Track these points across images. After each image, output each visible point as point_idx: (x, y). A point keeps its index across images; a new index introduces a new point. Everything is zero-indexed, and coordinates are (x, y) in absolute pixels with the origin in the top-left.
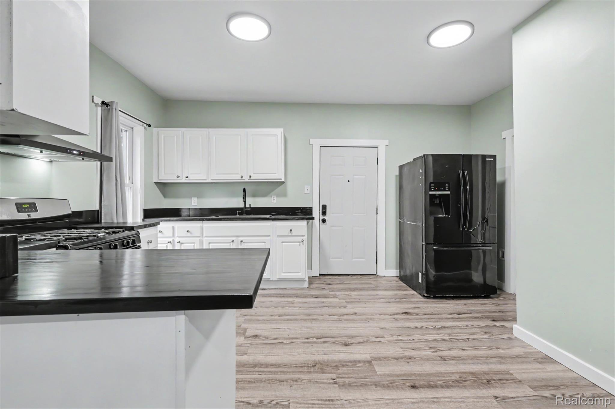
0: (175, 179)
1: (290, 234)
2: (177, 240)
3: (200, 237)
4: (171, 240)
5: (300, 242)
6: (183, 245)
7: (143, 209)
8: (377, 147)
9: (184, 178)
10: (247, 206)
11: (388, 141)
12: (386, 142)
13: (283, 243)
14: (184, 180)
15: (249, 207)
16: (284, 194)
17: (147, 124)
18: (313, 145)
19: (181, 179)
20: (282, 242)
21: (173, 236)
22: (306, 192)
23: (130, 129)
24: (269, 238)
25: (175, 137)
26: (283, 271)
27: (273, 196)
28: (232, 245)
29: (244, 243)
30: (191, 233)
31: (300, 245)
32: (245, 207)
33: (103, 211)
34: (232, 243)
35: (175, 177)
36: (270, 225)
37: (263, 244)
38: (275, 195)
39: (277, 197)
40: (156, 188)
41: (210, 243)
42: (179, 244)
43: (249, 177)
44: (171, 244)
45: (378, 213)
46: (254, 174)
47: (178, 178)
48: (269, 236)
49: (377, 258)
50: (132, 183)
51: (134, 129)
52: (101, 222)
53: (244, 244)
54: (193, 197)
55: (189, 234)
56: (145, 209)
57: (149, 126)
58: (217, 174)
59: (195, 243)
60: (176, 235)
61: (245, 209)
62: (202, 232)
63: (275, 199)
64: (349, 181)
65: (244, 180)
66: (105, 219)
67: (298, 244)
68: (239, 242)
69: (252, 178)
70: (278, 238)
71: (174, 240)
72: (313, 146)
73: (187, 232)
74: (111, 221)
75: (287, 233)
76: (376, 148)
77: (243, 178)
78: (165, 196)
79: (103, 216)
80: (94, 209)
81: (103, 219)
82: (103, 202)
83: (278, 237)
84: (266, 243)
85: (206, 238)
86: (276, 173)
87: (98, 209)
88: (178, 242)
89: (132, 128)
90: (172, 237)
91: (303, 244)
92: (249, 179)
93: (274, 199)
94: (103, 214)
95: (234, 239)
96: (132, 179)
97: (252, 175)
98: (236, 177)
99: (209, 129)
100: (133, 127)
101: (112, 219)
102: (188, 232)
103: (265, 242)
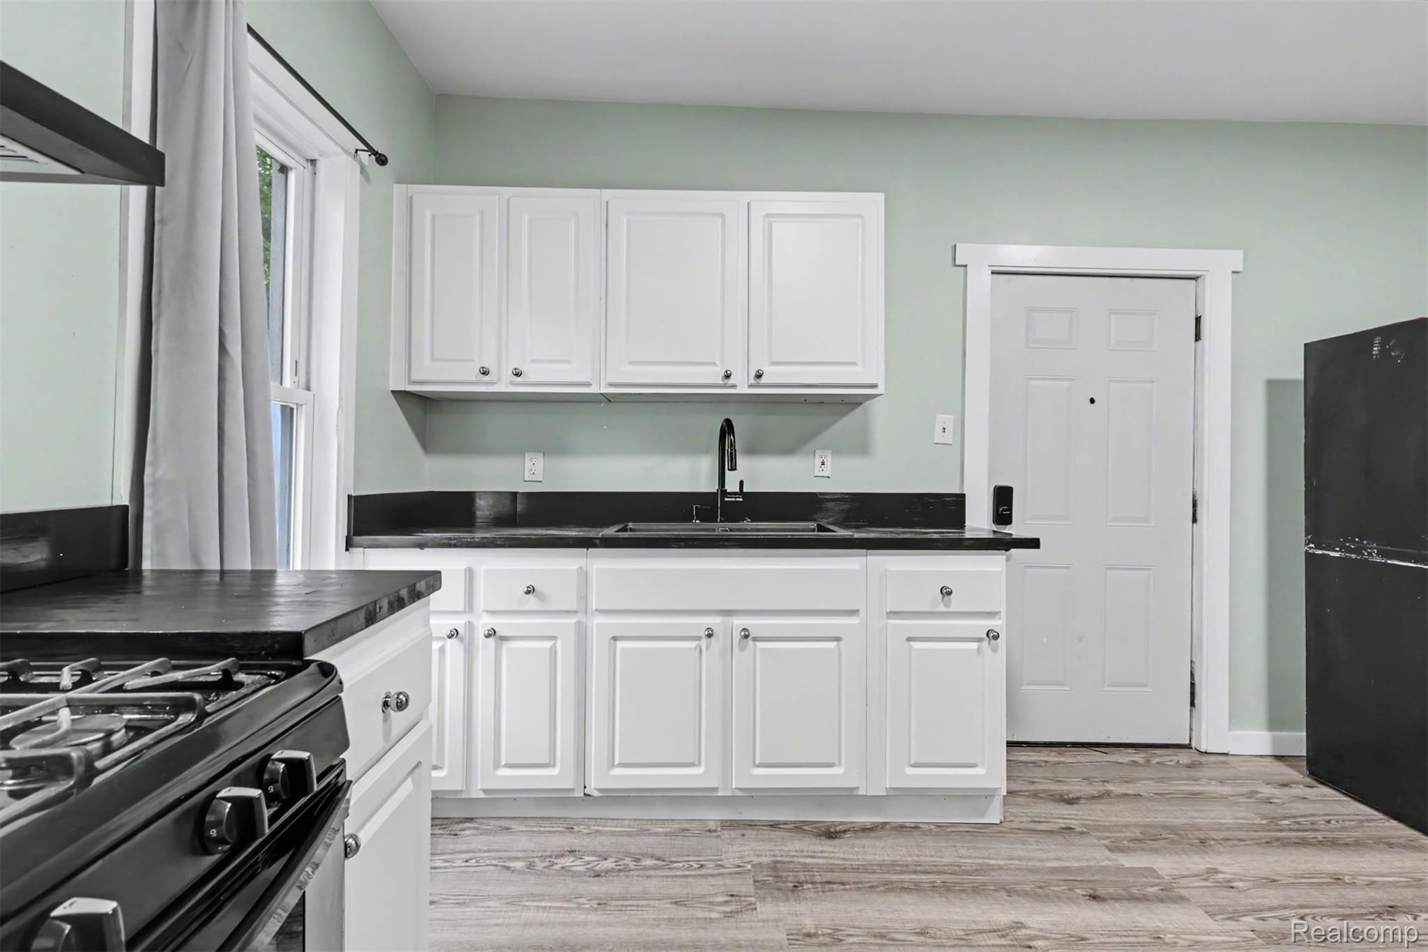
0: (473, 379)
1: (941, 608)
2: (484, 623)
3: (576, 612)
4: (459, 622)
5: (980, 640)
6: (506, 645)
7: (349, 496)
8: (1195, 278)
9: (508, 375)
10: (732, 486)
11: (1240, 253)
12: (1235, 259)
13: (915, 645)
14: (505, 385)
15: (737, 490)
16: (861, 446)
17: (375, 153)
18: (966, 266)
19: (496, 380)
20: (909, 639)
21: (470, 607)
22: (939, 437)
23: (305, 164)
24: (853, 621)
25: (477, 218)
26: (913, 761)
27: (818, 453)
28: (707, 648)
29: (755, 639)
30: (542, 598)
31: (979, 651)
32: (724, 493)
33: (147, 513)
34: (704, 642)
35: (474, 374)
36: (857, 567)
37: (833, 645)
38: (825, 448)
39: (833, 453)
40: (396, 416)
41: (615, 639)
42: (491, 640)
43: (753, 374)
44: (462, 640)
45: (1198, 517)
46: (774, 363)
47: (486, 378)
48: (854, 612)
49: (1193, 685)
50: (308, 389)
51: (321, 164)
52: (138, 571)
53: (756, 646)
54: (529, 452)
55: (532, 602)
56: (357, 498)
57: (382, 160)
58: (631, 363)
59: (554, 638)
60: (481, 603)
61: (722, 499)
62: (584, 597)
63: (828, 461)
64: (1092, 401)
65: (734, 386)
66: (159, 554)
67: (974, 645)
68: (737, 636)
69: (764, 380)
70: (891, 622)
71: (470, 626)
72: (966, 273)
73: (528, 592)
74: (188, 566)
75: (929, 599)
76: (1194, 281)
77: (731, 381)
78: (428, 443)
79: (147, 540)
80: (103, 500)
81: (146, 553)
82: (153, 464)
83: (888, 618)
84: (842, 643)
85: (599, 620)
86: (855, 364)
87: (126, 502)
88: (488, 636)
89: (313, 162)
90: (464, 612)
91: (995, 650)
92: (751, 386)
93: (823, 464)
94: (147, 526)
95: (714, 621)
96: (308, 373)
97: (766, 369)
98: (704, 377)
99: (604, 191)
100: (315, 156)
101: (195, 556)
102: (530, 591)
103: (838, 639)
